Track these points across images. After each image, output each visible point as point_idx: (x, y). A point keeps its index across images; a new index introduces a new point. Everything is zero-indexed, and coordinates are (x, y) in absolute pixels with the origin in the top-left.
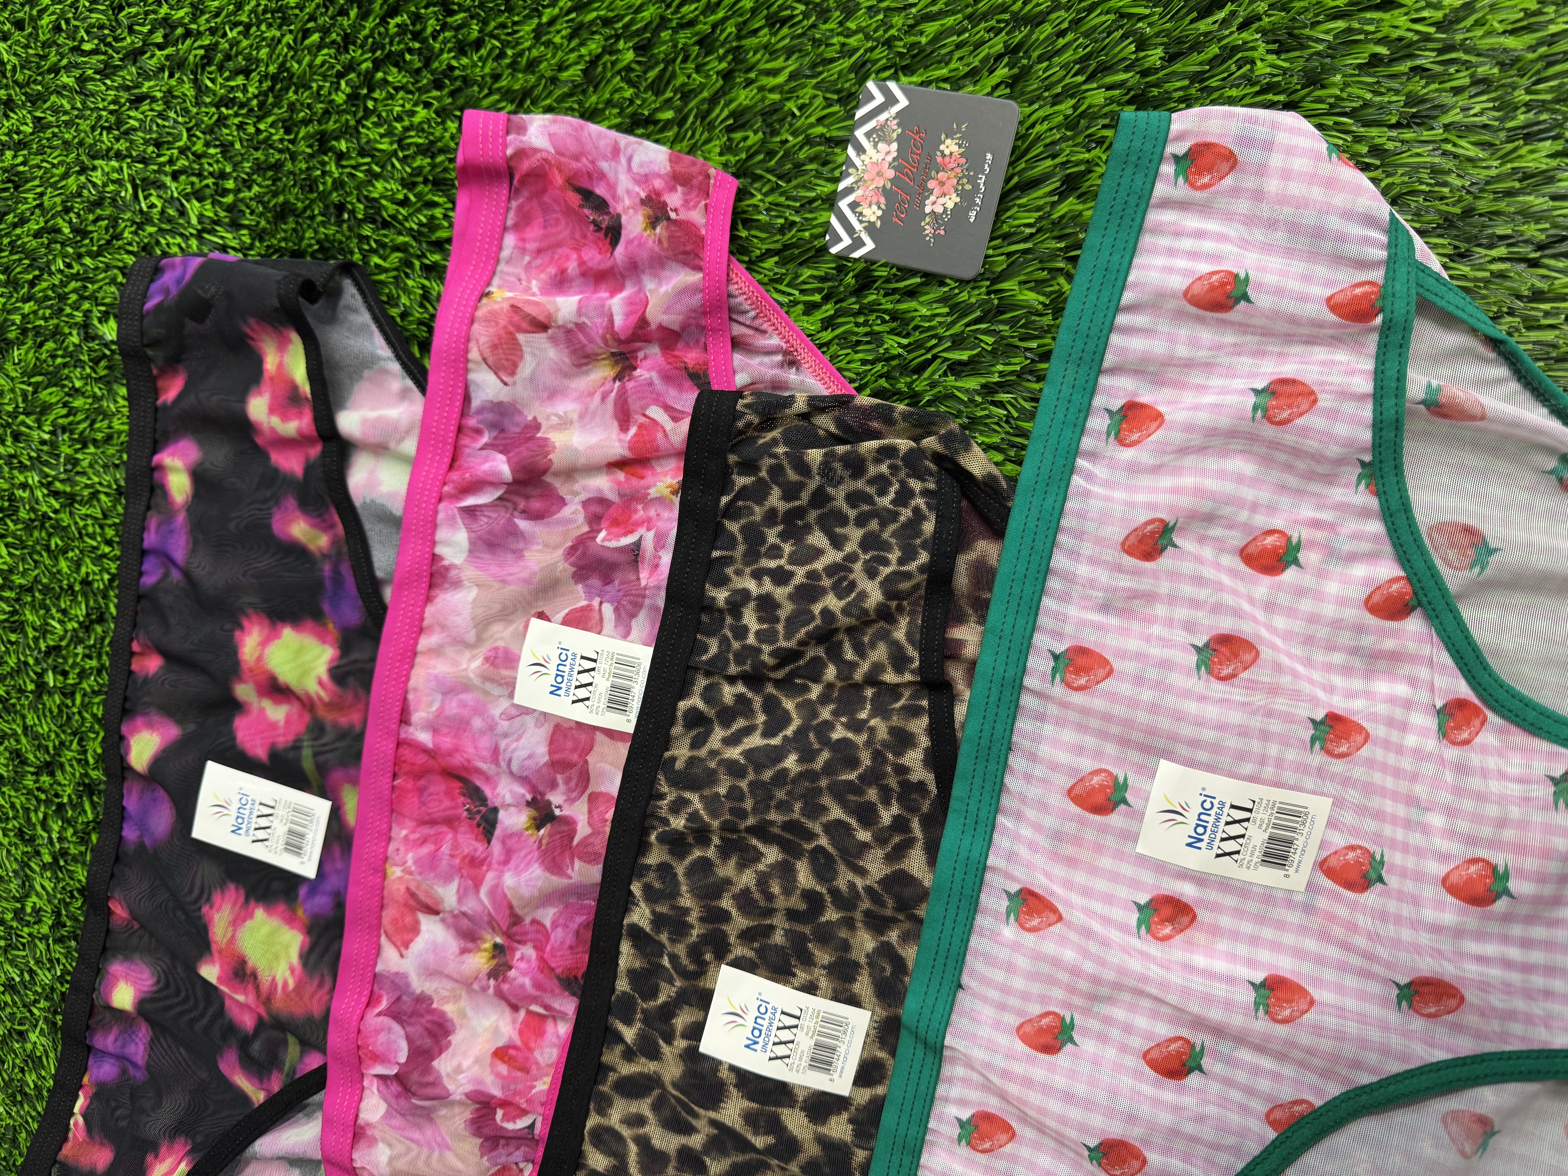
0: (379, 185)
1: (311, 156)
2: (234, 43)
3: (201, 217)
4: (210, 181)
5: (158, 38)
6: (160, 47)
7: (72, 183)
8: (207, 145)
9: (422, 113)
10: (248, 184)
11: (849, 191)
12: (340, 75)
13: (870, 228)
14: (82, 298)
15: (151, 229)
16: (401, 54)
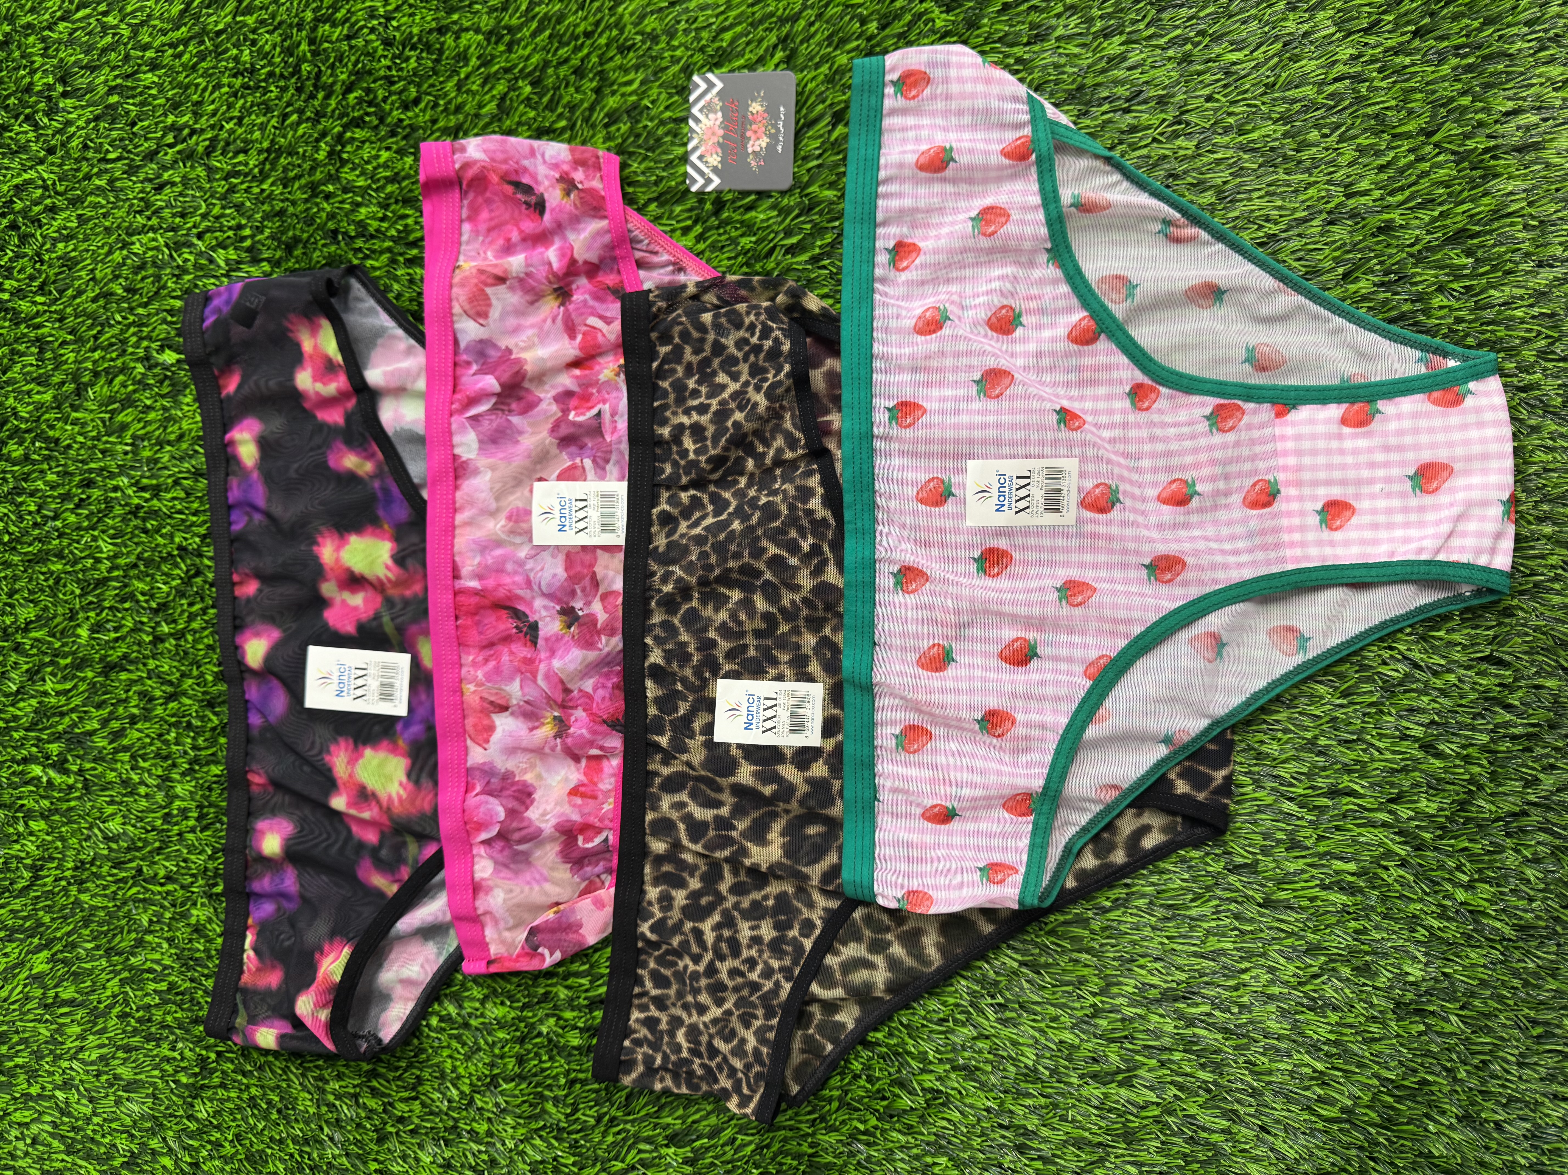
0: (363, 210)
1: (306, 201)
2: (232, 132)
3: (227, 261)
4: (230, 233)
5: (170, 139)
6: (171, 146)
7: (117, 256)
8: (223, 207)
9: (385, 155)
10: (260, 230)
11: (695, 149)
12: (317, 140)
13: (715, 170)
14: (141, 339)
15: (188, 277)
16: (361, 118)
